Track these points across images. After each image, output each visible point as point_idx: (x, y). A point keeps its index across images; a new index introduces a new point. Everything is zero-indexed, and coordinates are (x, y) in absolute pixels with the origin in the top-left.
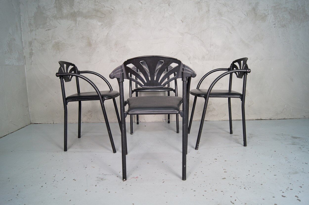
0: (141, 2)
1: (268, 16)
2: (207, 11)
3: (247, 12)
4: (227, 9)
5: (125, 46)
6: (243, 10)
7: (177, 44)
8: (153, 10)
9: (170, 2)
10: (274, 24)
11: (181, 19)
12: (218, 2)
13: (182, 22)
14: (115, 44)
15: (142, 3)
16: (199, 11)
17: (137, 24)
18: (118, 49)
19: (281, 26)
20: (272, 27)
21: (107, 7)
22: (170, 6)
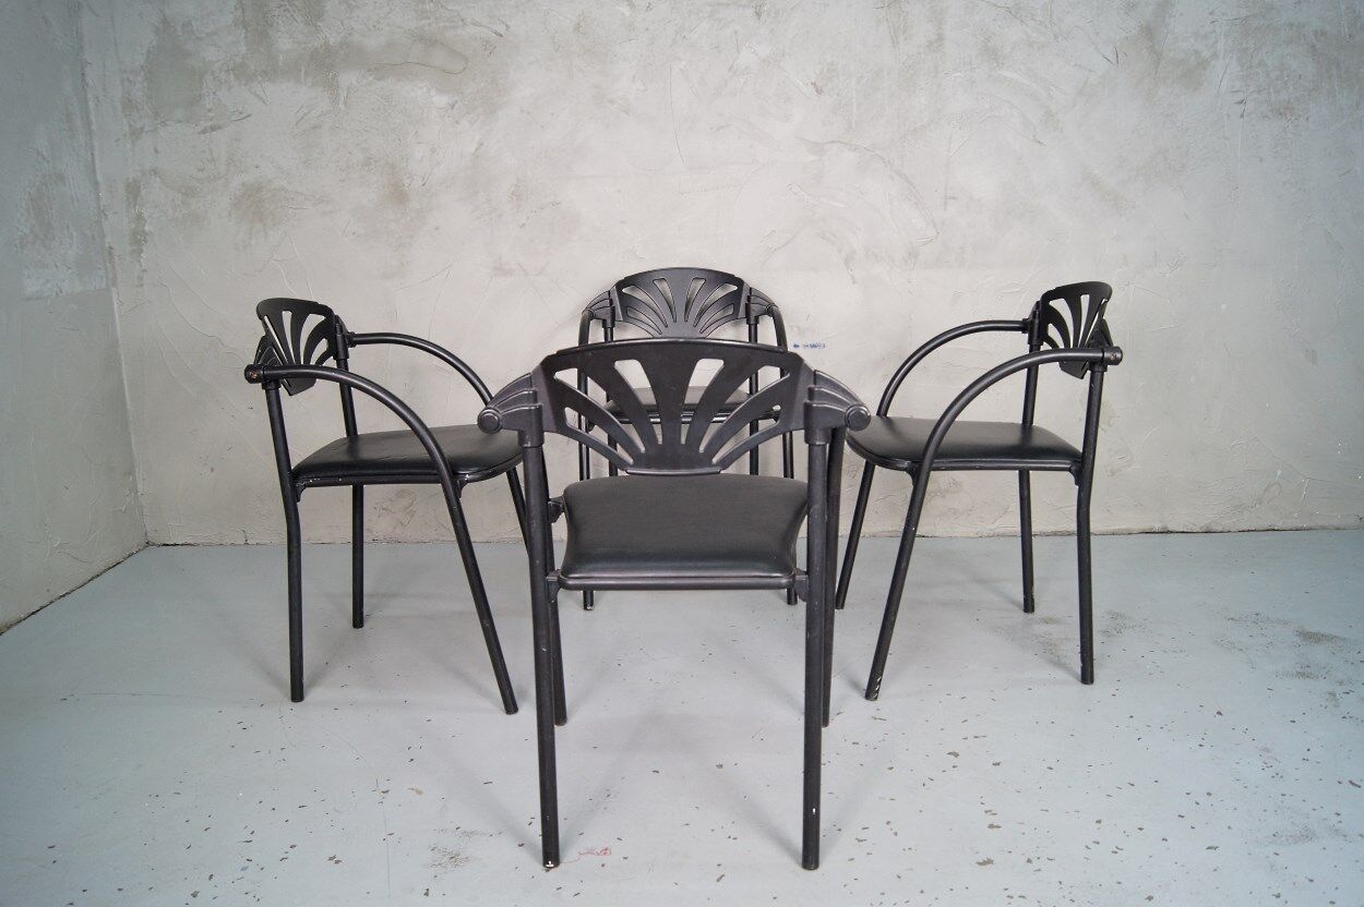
1: (1213, 63)
2: (932, 43)
3: (1118, 44)
4: (1026, 34)
5: (556, 204)
6: (1097, 34)
7: (795, 193)
8: (685, 37)
10: (1240, 99)
11: (813, 80)
13: (815, 93)
14: (513, 193)
15: (633, 5)
16: (895, 43)
17: (611, 102)
18: (528, 218)
19: (1272, 111)
20: (1228, 116)
21: (474, 24)
22: (763, 17)
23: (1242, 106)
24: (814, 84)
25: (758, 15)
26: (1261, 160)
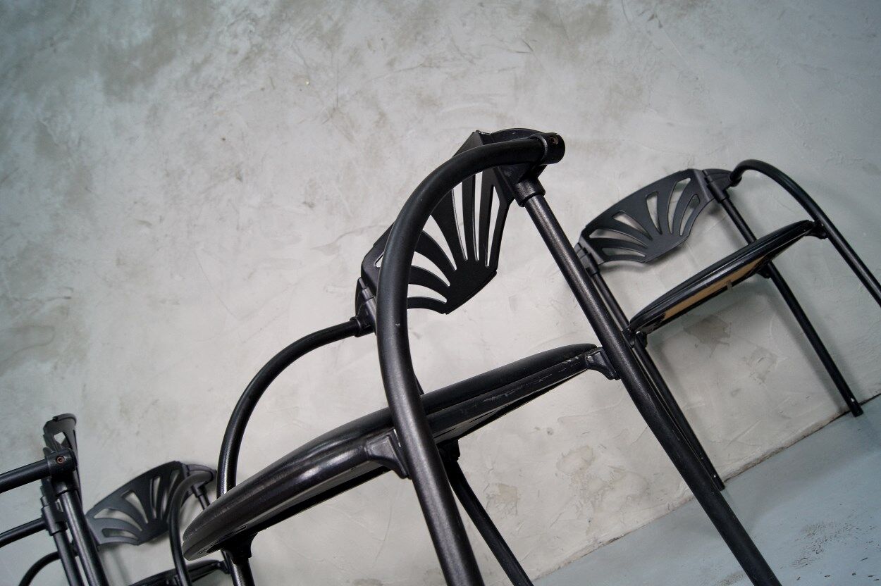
0: (144, 222)
1: (609, 5)
2: (378, 122)
3: (523, 38)
4: (447, 73)
5: (155, 403)
6: (502, 41)
7: (332, 293)
8: (195, 225)
9: (238, 166)
10: (650, 16)
11: (302, 200)
12: (400, 71)
13: (308, 208)
14: (121, 411)
15: (148, 224)
16: (350, 138)
17: (163, 301)
18: (139, 425)
19: (682, 8)
20: (649, 32)
21: (51, 299)
22: (244, 178)
23: (655, 21)
24: (305, 203)
25: (240, 179)
26: (702, 47)
